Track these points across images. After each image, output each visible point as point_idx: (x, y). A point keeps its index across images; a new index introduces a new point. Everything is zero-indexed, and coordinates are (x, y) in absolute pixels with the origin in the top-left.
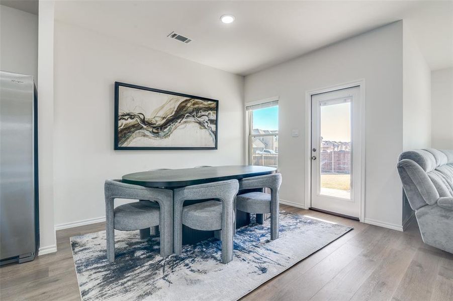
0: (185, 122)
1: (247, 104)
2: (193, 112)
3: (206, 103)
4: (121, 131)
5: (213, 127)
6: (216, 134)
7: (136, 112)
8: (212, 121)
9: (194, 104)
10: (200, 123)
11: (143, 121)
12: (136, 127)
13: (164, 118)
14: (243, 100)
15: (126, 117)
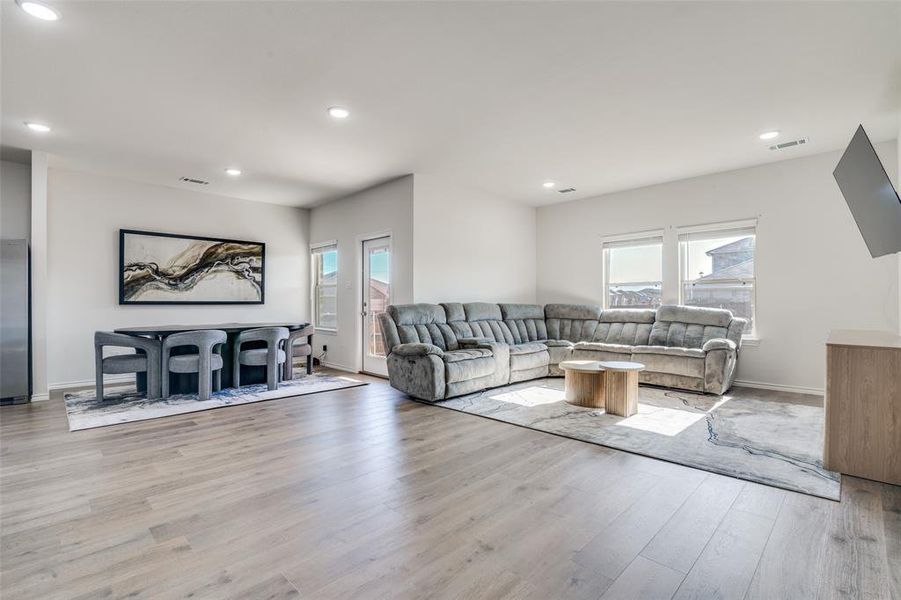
0: (215, 271)
1: (312, 246)
2: (226, 258)
3: (245, 247)
4: (129, 283)
5: (258, 277)
6: (262, 285)
7: (147, 261)
8: (255, 270)
9: (227, 250)
10: (237, 272)
11: (156, 272)
12: (148, 279)
13: (184, 268)
14: (308, 241)
15: (134, 268)
